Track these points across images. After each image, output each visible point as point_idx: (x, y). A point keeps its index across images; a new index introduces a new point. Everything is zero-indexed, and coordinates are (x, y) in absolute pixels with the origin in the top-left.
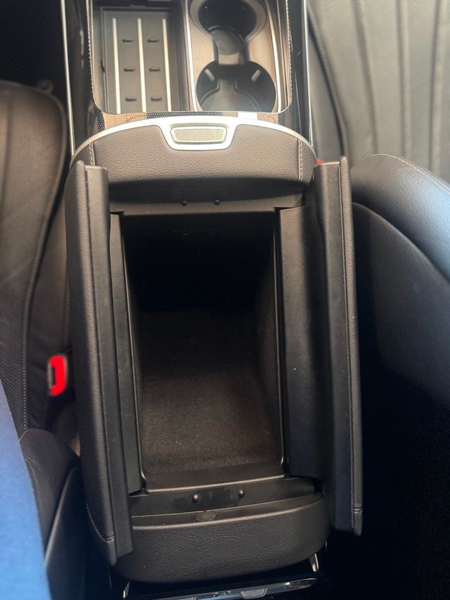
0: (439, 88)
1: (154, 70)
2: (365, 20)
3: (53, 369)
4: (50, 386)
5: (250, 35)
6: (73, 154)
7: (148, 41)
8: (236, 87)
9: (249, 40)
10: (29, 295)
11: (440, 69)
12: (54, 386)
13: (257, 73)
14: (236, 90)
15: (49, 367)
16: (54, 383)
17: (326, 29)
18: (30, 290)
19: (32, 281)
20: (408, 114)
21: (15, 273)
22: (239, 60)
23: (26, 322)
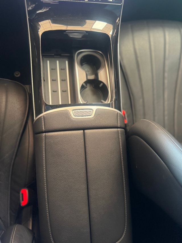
0: (166, 81)
1: (63, 80)
2: (139, 59)
3: (22, 194)
4: (21, 202)
5: (99, 70)
6: (35, 119)
7: (61, 69)
8: (93, 86)
9: (99, 72)
10: (12, 163)
11: (166, 75)
12: (23, 201)
13: (102, 84)
14: (93, 87)
15: (21, 193)
16: (23, 200)
17: (125, 62)
18: (13, 161)
19: (14, 158)
20: (155, 91)
21: (7, 155)
22: (95, 78)
23: (10, 173)
